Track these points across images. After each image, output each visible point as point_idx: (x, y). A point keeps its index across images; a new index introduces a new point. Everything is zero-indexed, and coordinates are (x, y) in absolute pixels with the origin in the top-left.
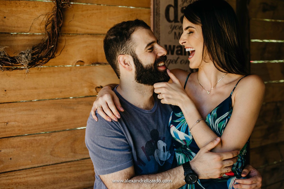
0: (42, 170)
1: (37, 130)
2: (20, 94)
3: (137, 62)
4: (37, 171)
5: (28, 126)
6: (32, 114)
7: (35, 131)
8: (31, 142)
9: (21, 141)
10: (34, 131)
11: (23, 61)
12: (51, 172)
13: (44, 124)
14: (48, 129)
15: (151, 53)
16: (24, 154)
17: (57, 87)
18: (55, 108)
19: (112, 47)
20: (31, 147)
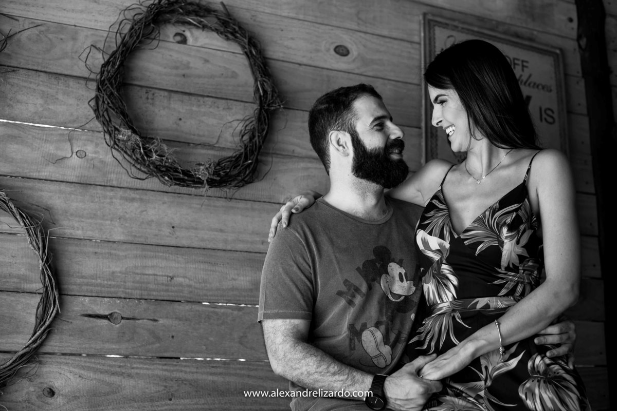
0: (223, 366)
1: (220, 298)
2: (197, 236)
3: (357, 142)
4: (215, 365)
5: (206, 288)
6: (213, 271)
7: (217, 298)
8: (208, 315)
9: (192, 311)
10: (214, 298)
11: (200, 173)
12: (238, 371)
13: (233, 289)
14: (238, 298)
15: (380, 133)
16: (195, 334)
17: (257, 234)
18: (251, 267)
19: (321, 121)
20: (207, 324)
